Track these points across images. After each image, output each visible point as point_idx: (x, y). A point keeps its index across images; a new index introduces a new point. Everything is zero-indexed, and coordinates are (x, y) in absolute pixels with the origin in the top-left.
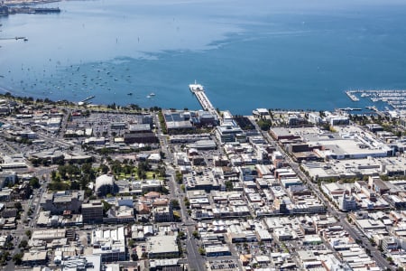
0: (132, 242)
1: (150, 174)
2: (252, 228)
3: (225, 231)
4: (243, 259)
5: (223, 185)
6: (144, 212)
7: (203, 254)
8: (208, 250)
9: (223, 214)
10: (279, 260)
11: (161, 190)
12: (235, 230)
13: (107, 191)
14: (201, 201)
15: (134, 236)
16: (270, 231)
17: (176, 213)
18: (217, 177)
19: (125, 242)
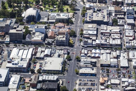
0: (34, 59)
1: (66, 7)
2: (118, 57)
3: (99, 57)
4: (101, 80)
5: (111, 21)
6: (51, 37)
7: (77, 74)
8: (81, 71)
9: (102, 44)
10: (126, 84)
11: (68, 22)
12: (106, 58)
13: (32, 19)
14: (91, 32)
15: (38, 55)
16: (130, 60)
17: (72, 40)
18: (110, 14)
19: (30, 59)
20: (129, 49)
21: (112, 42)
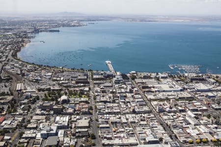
0: (70, 121)
1: (83, 96)
2: (120, 118)
3: (109, 119)
4: (114, 130)
5: (111, 101)
6: (78, 110)
7: (98, 127)
8: (100, 126)
9: (110, 112)
10: (128, 130)
11: (87, 102)
12: (113, 118)
13: (65, 102)
14: (102, 107)
15: (72, 119)
16: (127, 119)
17: (91, 111)
18: (110, 98)
19: (68, 122)
20: (125, 114)
21: (114, 111)
